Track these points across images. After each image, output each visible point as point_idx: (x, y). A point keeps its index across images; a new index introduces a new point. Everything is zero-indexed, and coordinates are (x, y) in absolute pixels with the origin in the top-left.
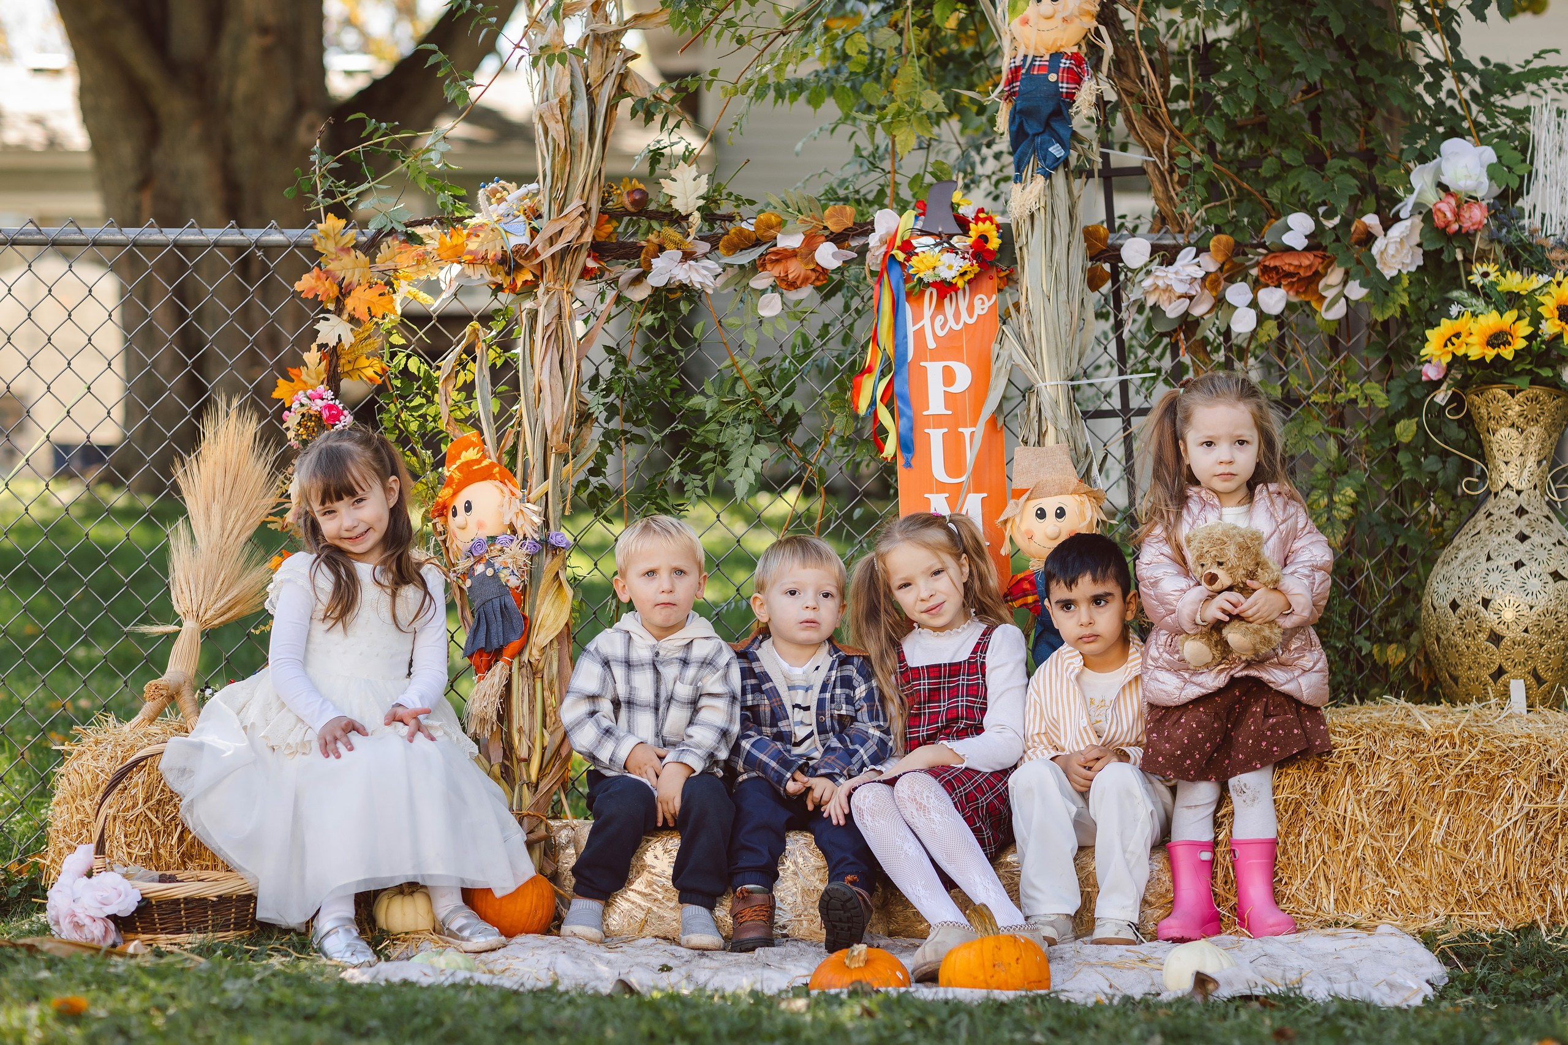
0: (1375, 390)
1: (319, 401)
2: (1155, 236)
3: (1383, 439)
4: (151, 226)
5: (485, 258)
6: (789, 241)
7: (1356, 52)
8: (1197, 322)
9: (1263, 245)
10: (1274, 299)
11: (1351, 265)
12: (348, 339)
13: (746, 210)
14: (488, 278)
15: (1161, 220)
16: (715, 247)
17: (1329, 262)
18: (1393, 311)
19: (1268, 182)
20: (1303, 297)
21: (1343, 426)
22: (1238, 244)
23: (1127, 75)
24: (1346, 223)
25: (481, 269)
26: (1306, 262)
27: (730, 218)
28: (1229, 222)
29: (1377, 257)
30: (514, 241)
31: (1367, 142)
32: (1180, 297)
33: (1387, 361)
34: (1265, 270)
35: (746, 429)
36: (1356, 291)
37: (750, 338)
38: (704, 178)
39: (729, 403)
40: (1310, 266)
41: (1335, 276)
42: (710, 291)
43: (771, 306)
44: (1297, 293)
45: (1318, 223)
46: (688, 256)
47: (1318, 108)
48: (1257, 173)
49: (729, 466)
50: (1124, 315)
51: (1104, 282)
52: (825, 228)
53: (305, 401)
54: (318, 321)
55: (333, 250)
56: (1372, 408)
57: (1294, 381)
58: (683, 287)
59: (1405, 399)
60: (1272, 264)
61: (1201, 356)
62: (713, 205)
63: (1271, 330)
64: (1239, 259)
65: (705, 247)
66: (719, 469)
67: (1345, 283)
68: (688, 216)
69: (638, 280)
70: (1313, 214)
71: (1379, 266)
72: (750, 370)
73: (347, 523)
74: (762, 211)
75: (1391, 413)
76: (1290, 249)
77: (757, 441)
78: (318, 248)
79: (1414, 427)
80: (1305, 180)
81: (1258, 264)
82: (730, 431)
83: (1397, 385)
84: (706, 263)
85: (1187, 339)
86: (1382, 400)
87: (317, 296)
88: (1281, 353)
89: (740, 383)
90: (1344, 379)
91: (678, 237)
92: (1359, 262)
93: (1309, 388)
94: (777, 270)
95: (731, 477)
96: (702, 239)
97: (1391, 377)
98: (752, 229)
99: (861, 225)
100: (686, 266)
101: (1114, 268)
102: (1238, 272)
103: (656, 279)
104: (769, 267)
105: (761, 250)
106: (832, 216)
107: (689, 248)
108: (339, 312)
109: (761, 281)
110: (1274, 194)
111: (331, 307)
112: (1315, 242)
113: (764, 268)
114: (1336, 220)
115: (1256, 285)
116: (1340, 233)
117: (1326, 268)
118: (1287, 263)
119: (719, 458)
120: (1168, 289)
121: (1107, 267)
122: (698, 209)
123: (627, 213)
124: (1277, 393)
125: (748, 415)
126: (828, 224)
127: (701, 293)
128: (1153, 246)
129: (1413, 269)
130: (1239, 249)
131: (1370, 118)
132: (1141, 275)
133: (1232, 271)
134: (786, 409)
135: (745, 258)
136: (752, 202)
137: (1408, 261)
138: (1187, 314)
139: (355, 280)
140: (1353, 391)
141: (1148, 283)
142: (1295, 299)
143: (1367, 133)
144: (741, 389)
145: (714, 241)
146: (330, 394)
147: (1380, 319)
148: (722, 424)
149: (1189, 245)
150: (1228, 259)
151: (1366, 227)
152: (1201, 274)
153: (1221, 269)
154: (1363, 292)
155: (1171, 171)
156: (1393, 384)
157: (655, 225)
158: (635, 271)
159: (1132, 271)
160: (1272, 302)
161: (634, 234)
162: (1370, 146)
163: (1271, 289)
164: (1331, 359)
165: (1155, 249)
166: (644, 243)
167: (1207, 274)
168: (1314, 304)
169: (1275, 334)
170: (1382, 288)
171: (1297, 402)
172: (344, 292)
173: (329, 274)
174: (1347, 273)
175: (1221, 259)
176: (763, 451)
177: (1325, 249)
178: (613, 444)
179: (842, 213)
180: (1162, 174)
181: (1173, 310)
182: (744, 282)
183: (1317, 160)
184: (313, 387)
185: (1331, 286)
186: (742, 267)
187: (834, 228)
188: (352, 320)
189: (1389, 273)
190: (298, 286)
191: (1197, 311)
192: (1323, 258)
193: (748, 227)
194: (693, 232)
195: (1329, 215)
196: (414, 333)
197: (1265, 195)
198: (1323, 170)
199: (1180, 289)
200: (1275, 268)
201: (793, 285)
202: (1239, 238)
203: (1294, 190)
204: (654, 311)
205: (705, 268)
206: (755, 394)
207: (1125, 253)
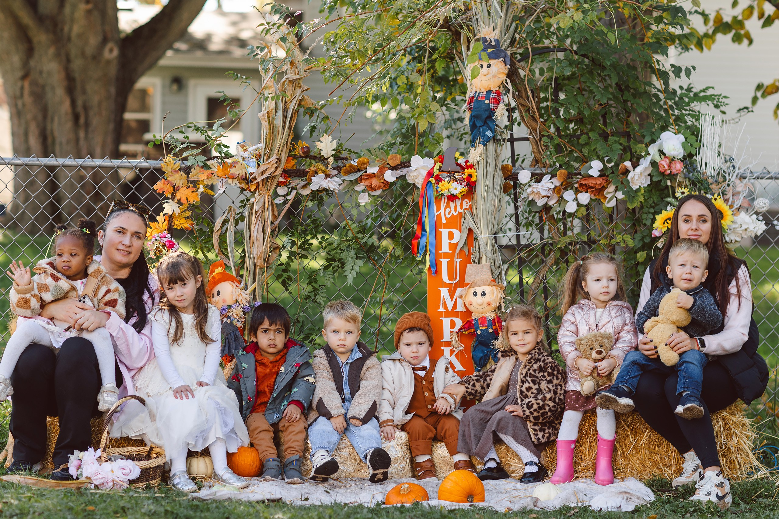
0: (628, 238)
1: (164, 239)
2: (533, 169)
3: (632, 259)
4: (89, 158)
5: (238, 176)
6: (373, 170)
7: (623, 87)
8: (550, 208)
9: (580, 174)
10: (585, 198)
11: (619, 184)
12: (178, 211)
13: (353, 156)
14: (239, 185)
15: (536, 161)
16: (339, 172)
17: (609, 183)
18: (636, 204)
19: (583, 146)
20: (597, 197)
21: (614, 254)
22: (569, 173)
23: (521, 97)
24: (617, 165)
25: (236, 181)
26: (599, 182)
27: (346, 159)
28: (565, 163)
29: (630, 181)
30: (250, 170)
31: (627, 128)
32: (544, 197)
33: (634, 225)
34: (581, 185)
35: (352, 252)
36: (620, 195)
37: (355, 212)
38: (335, 142)
39: (345, 241)
40: (601, 184)
41: (612, 188)
42: (337, 191)
43: (364, 200)
44: (595, 195)
45: (604, 164)
46: (328, 176)
47: (606, 114)
48: (578, 142)
49: (345, 269)
50: (519, 204)
51: (510, 188)
52: (388, 164)
53: (158, 238)
54: (164, 203)
55: (170, 170)
56: (627, 246)
57: (593, 234)
58: (325, 189)
59: (641, 243)
60: (584, 182)
61: (552, 221)
62: (338, 154)
63: (583, 212)
64: (570, 180)
65: (336, 172)
66: (340, 270)
67: (616, 191)
68: (328, 158)
69: (305, 186)
70: (602, 160)
71: (631, 185)
72: (354, 226)
73: (179, 294)
74: (361, 156)
75: (635, 249)
76: (591, 176)
77: (357, 258)
78: (163, 170)
79: (645, 255)
80: (600, 146)
81: (578, 182)
82: (345, 253)
83: (638, 236)
84: (336, 179)
85: (546, 214)
86: (631, 244)
87: (163, 192)
88: (588, 221)
89: (350, 232)
90: (615, 233)
91: (323, 168)
92: (622, 183)
93: (599, 236)
94: (367, 183)
95: (345, 274)
96: (334, 168)
97: (636, 232)
98: (356, 164)
99: (404, 163)
100: (327, 181)
101: (515, 183)
102: (569, 186)
103: (314, 187)
104: (363, 181)
105: (360, 173)
106: (391, 159)
107: (328, 173)
108: (173, 198)
109: (359, 188)
110: (585, 151)
111: (170, 196)
112: (603, 173)
113: (361, 182)
114: (613, 164)
115: (577, 192)
116: (614, 169)
117: (608, 185)
118: (590, 182)
119: (340, 265)
120: (538, 193)
121: (512, 183)
122: (332, 156)
123: (300, 156)
124: (585, 239)
125: (353, 246)
126: (390, 162)
127: (332, 192)
128: (532, 173)
129: (646, 185)
130: (570, 176)
131: (629, 117)
132: (527, 187)
133: (566, 185)
134: (370, 243)
135: (354, 177)
136: (356, 153)
137: (643, 182)
138: (546, 204)
139: (181, 185)
140: (618, 238)
141: (529, 190)
142: (594, 198)
143: (627, 123)
144: (350, 234)
145: (339, 169)
146: (169, 235)
147: (631, 208)
148: (341, 250)
149: (547, 173)
150: (565, 180)
151: (626, 167)
152: (553, 186)
153: (562, 185)
154: (623, 196)
155: (540, 140)
156: (636, 235)
157: (313, 162)
158: (304, 183)
159: (523, 184)
160: (584, 199)
161: (304, 165)
162: (628, 130)
163: (584, 193)
164: (609, 223)
165: (533, 175)
166: (308, 170)
167: (556, 186)
168: (602, 200)
169: (585, 213)
170: (632, 194)
171: (594, 242)
172: (175, 190)
173: (169, 182)
174: (617, 187)
175: (562, 180)
176: (360, 262)
177: (608, 176)
178: (293, 258)
179: (396, 158)
180: (536, 141)
181: (540, 203)
182: (352, 187)
183: (605, 136)
184: (161, 232)
185: (610, 193)
186: (351, 181)
187: (393, 164)
188: (179, 202)
189: (635, 187)
190: (155, 187)
191: (551, 203)
192: (607, 180)
193: (354, 163)
194: (330, 166)
195: (609, 161)
196: (206, 208)
197: (582, 152)
198: (607, 141)
199: (544, 193)
200: (585, 184)
201: (373, 189)
202: (570, 171)
203: (594, 149)
204: (312, 200)
205: (335, 181)
206: (356, 237)
207: (519, 177)
